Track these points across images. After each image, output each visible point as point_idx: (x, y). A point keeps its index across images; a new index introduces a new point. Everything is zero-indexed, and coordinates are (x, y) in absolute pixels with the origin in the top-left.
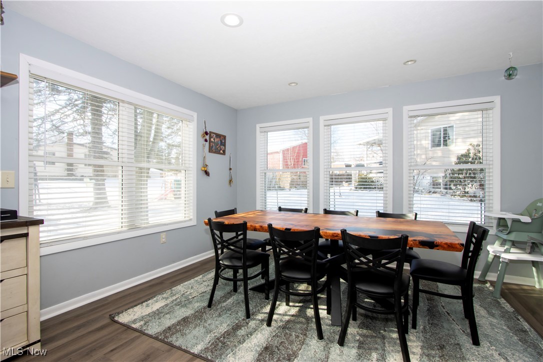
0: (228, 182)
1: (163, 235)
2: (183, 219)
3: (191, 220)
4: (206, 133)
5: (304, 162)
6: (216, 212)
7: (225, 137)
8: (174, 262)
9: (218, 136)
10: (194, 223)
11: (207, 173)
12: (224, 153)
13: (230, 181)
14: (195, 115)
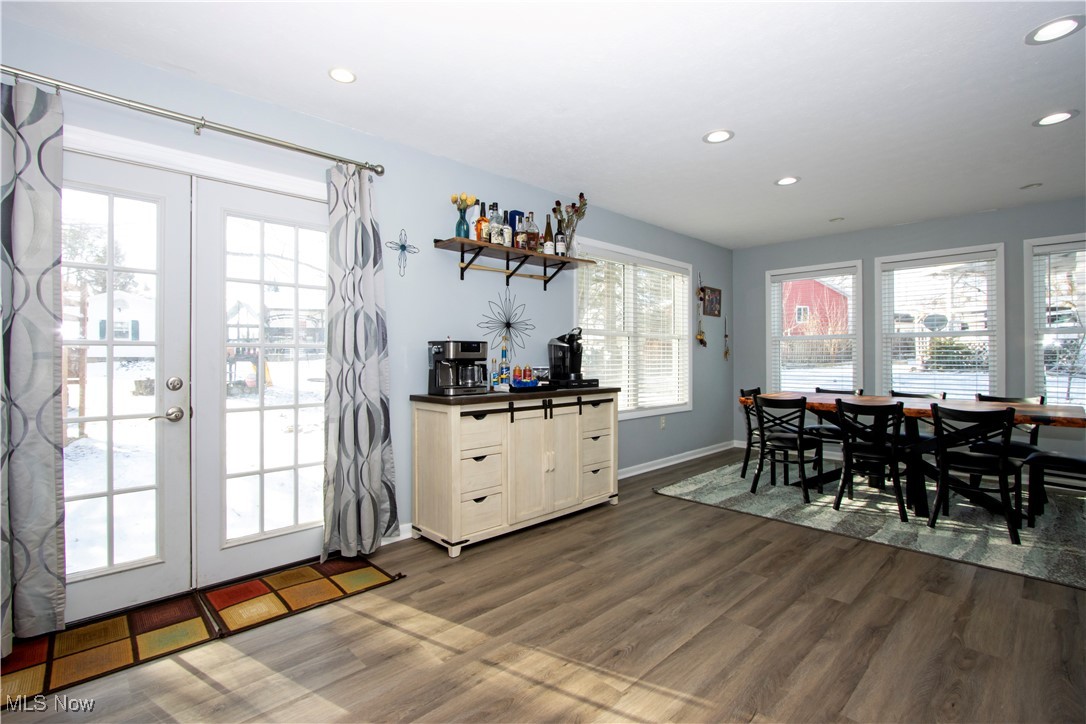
0: (723, 355)
1: (663, 420)
2: (678, 403)
3: (686, 404)
4: (703, 290)
5: (800, 314)
6: (742, 391)
7: (720, 291)
8: (672, 454)
9: (713, 290)
10: (689, 408)
11: (702, 342)
12: (719, 315)
13: (726, 353)
14: (690, 267)
